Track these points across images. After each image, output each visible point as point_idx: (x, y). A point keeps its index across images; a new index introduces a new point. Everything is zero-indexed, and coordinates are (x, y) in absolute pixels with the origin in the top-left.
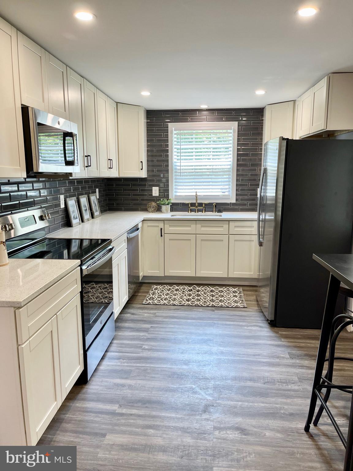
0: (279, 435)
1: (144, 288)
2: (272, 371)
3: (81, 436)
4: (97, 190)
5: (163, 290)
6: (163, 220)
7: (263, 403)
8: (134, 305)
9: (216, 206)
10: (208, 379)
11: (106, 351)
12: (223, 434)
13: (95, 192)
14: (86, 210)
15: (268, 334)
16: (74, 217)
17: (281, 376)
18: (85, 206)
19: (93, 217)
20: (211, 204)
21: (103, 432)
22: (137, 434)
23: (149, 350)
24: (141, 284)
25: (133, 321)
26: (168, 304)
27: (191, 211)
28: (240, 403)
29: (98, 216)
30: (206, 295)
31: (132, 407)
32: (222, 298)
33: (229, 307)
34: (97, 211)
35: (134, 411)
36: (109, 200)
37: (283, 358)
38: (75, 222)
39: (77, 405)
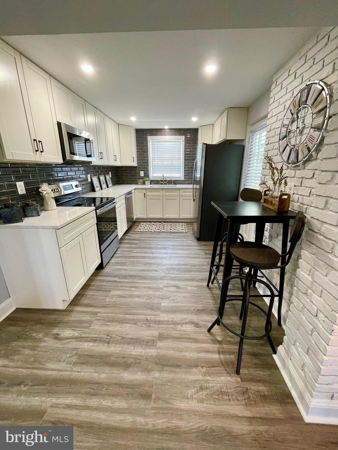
0: (194, 288)
1: (136, 224)
2: (195, 261)
3: (99, 292)
4: (110, 173)
5: (146, 225)
6: (145, 189)
7: (189, 275)
8: (131, 232)
9: (173, 181)
10: (164, 265)
11: (114, 254)
12: (168, 289)
13: (109, 174)
14: (104, 183)
15: (196, 244)
16: (96, 187)
17: (200, 263)
18: (103, 181)
19: (108, 187)
20: (171, 181)
21: (109, 290)
22: (127, 290)
23: (136, 253)
24: (135, 222)
25: (129, 239)
26: (148, 231)
27: (161, 184)
28: (178, 275)
29: (111, 187)
30: (168, 227)
31: (125, 278)
32: (176, 228)
33: (178, 232)
34: (110, 184)
35: (126, 280)
36: (117, 178)
37: (202, 255)
38: (96, 189)
39: (98, 278)
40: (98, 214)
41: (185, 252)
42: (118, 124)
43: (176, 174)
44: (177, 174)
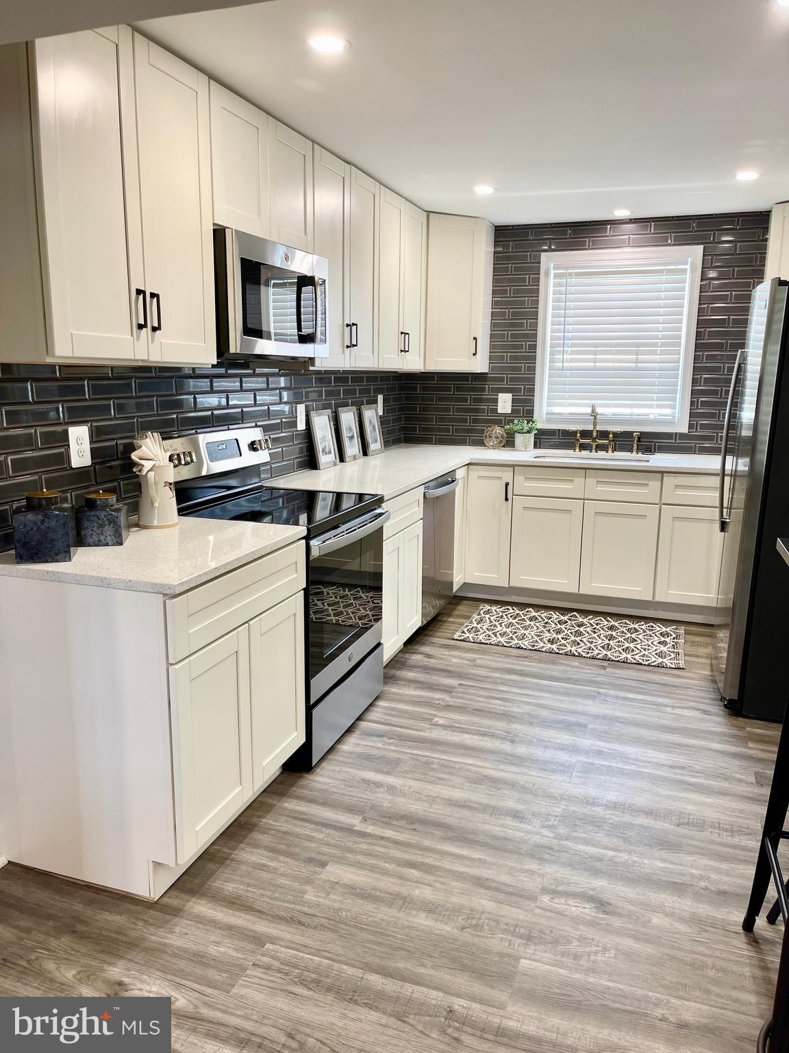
0: (681, 927)
1: (462, 609)
2: (703, 804)
3: (281, 858)
4: (380, 398)
5: (502, 616)
6: (513, 466)
7: (664, 861)
8: (435, 640)
9: (639, 438)
10: (555, 798)
11: (359, 719)
12: (559, 904)
13: (376, 402)
14: (352, 438)
15: (719, 729)
16: (323, 450)
17: (723, 817)
18: (351, 429)
19: (365, 453)
20: (628, 435)
21: (323, 858)
22: (385, 873)
23: (444, 727)
24: (456, 600)
25: (426, 669)
26: (505, 644)
27: (583, 447)
28: (611, 853)
29: (376, 452)
30: (595, 635)
31: (387, 824)
32: (632, 645)
33: (641, 664)
34: (376, 441)
35: (389, 833)
36: (407, 419)
38: (323, 459)
39: (286, 805)
40: (315, 553)
41: (663, 757)
42: (428, 212)
43: (651, 406)
44: (658, 406)
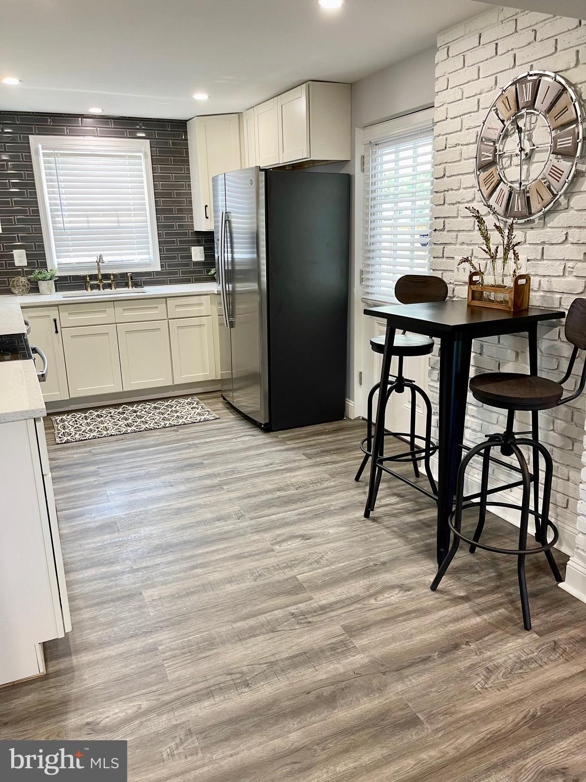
0: (343, 529)
2: (297, 476)
5: (76, 421)
6: (56, 306)
7: (307, 506)
9: (131, 277)
20: (124, 275)
26: (100, 436)
27: (93, 287)
30: (151, 415)
32: (178, 414)
33: (195, 422)
37: (300, 460)
43: (134, 254)
44: (139, 254)
